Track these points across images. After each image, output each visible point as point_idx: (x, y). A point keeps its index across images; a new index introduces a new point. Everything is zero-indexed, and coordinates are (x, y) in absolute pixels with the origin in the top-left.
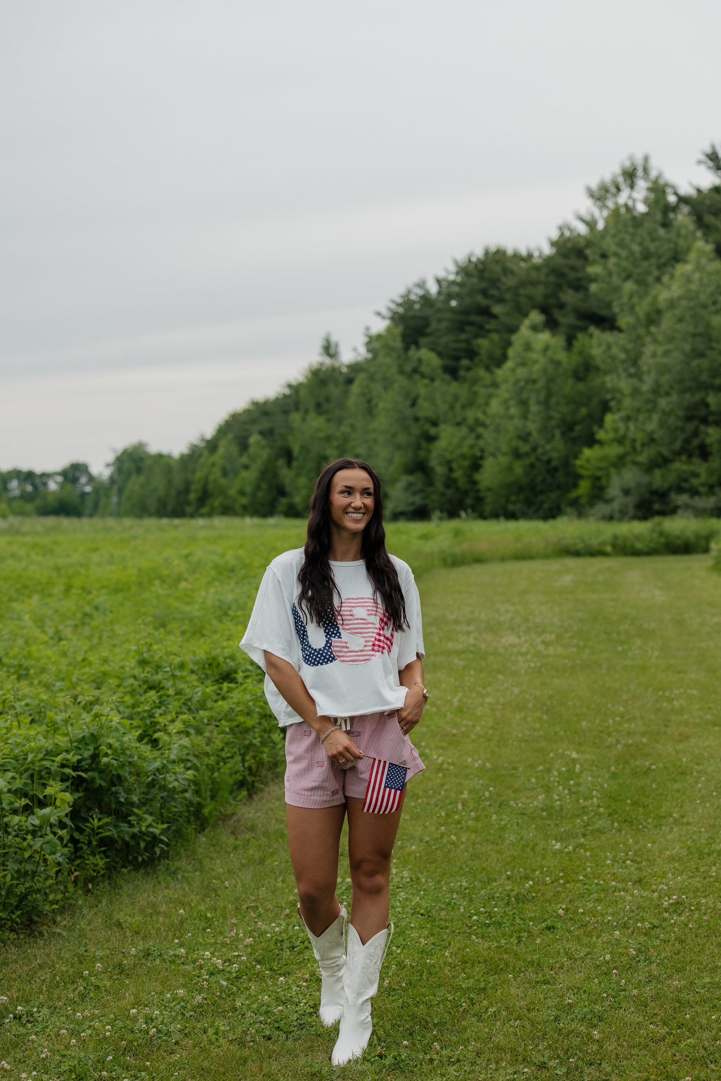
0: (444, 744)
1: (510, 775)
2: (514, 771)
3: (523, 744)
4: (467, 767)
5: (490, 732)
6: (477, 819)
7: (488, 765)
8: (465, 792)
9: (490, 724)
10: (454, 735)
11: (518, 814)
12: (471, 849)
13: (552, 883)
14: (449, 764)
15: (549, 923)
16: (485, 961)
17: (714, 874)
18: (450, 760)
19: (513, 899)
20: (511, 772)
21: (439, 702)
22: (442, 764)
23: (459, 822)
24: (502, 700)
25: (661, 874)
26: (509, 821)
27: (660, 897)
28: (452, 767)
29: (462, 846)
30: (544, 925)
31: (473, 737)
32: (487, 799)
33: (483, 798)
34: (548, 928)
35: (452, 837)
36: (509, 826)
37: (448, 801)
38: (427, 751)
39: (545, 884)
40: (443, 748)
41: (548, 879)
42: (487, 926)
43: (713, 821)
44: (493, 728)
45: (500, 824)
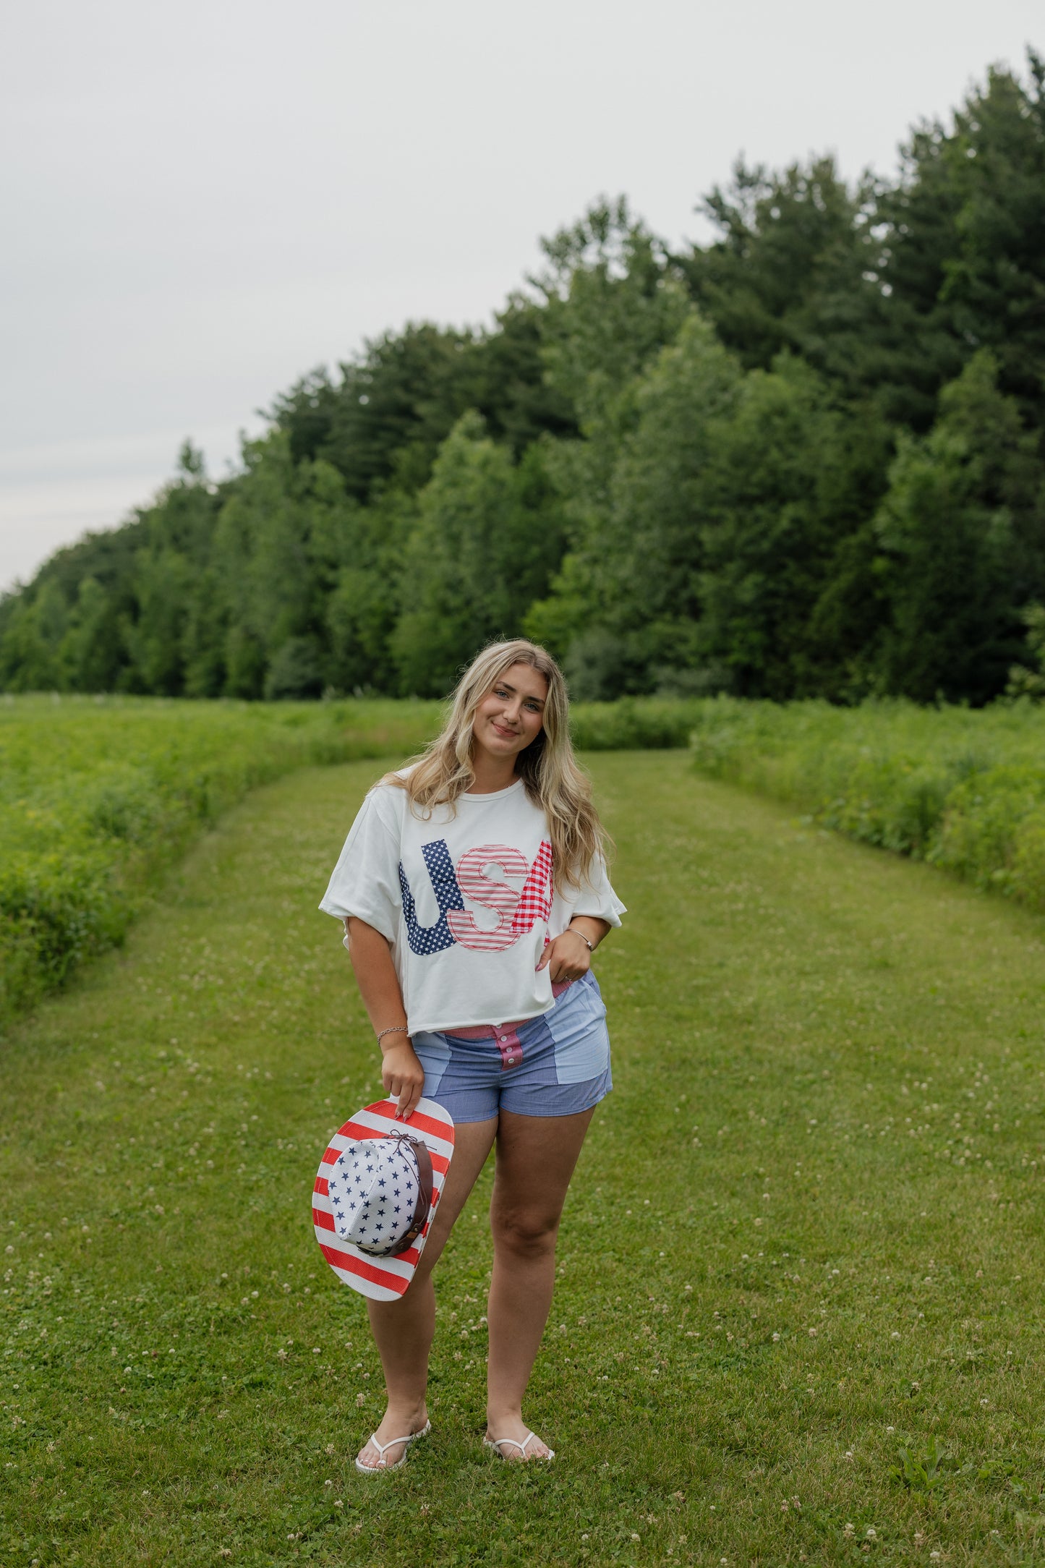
0: (213, 1039)
1: (300, 1092)
2: (306, 1086)
3: (337, 1038)
4: (235, 1077)
5: (294, 1018)
6: (217, 1170)
7: (268, 1075)
8: (212, 1124)
9: (298, 1005)
10: (235, 1024)
12: (182, 1229)
13: (293, 1292)
14: (208, 1073)
15: (257, 1376)
16: (111, 1461)
17: (562, 1271)
18: (210, 1068)
19: (212, 1329)
20: (300, 1087)
21: (232, 970)
22: (195, 1075)
23: (184, 1178)
24: (331, 966)
25: (476, 1272)
26: (264, 1175)
27: (462, 1319)
28: (209, 1080)
29: (170, 1224)
30: (246, 1380)
31: (263, 1027)
32: (243, 1136)
33: (239, 1133)
34: (254, 1385)
35: (157, 1207)
36: (263, 1183)
37: (181, 1140)
38: (179, 1052)
39: (279, 1294)
40: (208, 1046)
41: (286, 1285)
42: (147, 1383)
43: (590, 1169)
44: (301, 1011)
45: (247, 1181)
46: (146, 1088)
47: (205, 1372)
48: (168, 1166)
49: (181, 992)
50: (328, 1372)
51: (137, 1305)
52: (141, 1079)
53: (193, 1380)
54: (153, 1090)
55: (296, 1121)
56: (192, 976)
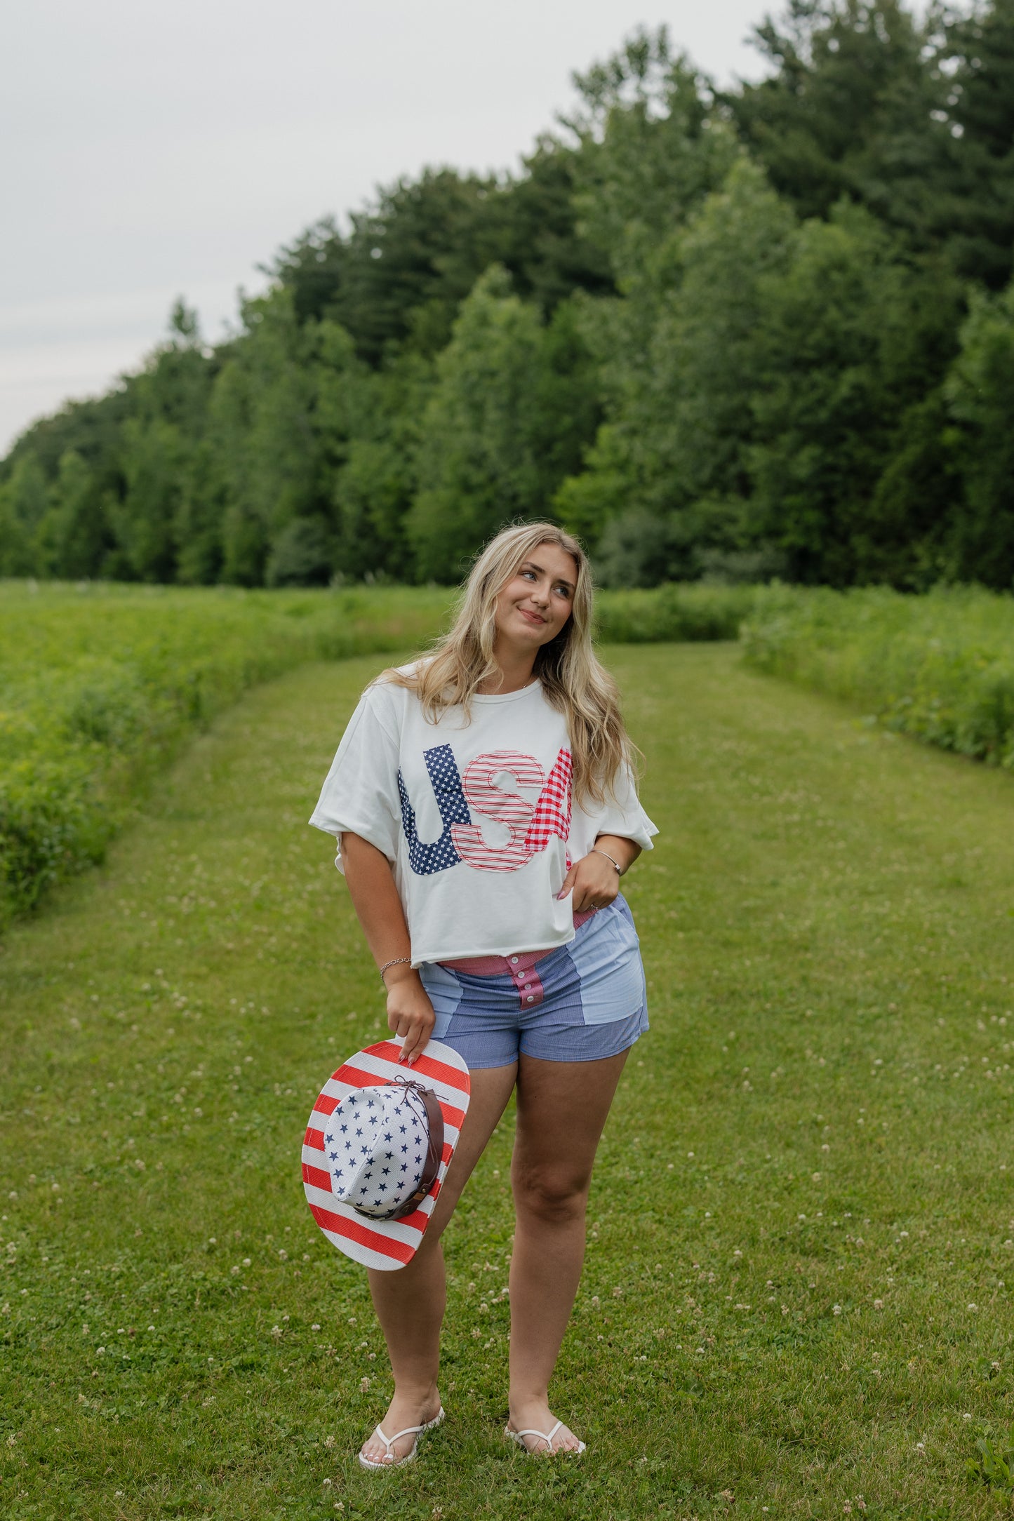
0: (204, 970)
1: (301, 1030)
2: (308, 1022)
3: (343, 968)
4: (228, 1013)
5: (294, 945)
6: (206, 1119)
7: (265, 1010)
8: (201, 1066)
9: (299, 930)
10: (229, 952)
11: (283, 1109)
12: (165, 1187)
13: (290, 1259)
14: (197, 1009)
15: (248, 1357)
16: (80, 1457)
17: (595, 1234)
18: (199, 1002)
19: (197, 1302)
20: (301, 1024)
21: (225, 891)
22: (182, 1010)
23: (168, 1128)
25: (497, 1236)
26: (259, 1125)
27: (482, 1289)
28: (198, 1016)
29: (152, 1181)
30: (235, 1361)
31: (260, 955)
32: (236, 1080)
33: (231, 1077)
34: (244, 1367)
35: (138, 1161)
36: (258, 1133)
37: (165, 1084)
38: (165, 985)
39: (274, 1262)
40: (198, 977)
41: (282, 1251)
42: (123, 1366)
43: (627, 1117)
44: (303, 938)
45: (240, 1131)
46: (127, 1026)
47: (189, 1352)
48: (151, 1115)
49: (169, 915)
50: (328, 1352)
51: (113, 1276)
52: (121, 1016)
53: (175, 1361)
54: (135, 1028)
55: (294, 1062)
56: (181, 897)
